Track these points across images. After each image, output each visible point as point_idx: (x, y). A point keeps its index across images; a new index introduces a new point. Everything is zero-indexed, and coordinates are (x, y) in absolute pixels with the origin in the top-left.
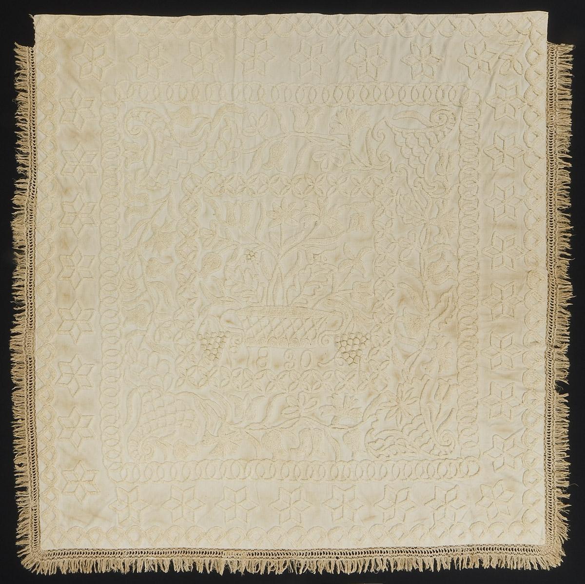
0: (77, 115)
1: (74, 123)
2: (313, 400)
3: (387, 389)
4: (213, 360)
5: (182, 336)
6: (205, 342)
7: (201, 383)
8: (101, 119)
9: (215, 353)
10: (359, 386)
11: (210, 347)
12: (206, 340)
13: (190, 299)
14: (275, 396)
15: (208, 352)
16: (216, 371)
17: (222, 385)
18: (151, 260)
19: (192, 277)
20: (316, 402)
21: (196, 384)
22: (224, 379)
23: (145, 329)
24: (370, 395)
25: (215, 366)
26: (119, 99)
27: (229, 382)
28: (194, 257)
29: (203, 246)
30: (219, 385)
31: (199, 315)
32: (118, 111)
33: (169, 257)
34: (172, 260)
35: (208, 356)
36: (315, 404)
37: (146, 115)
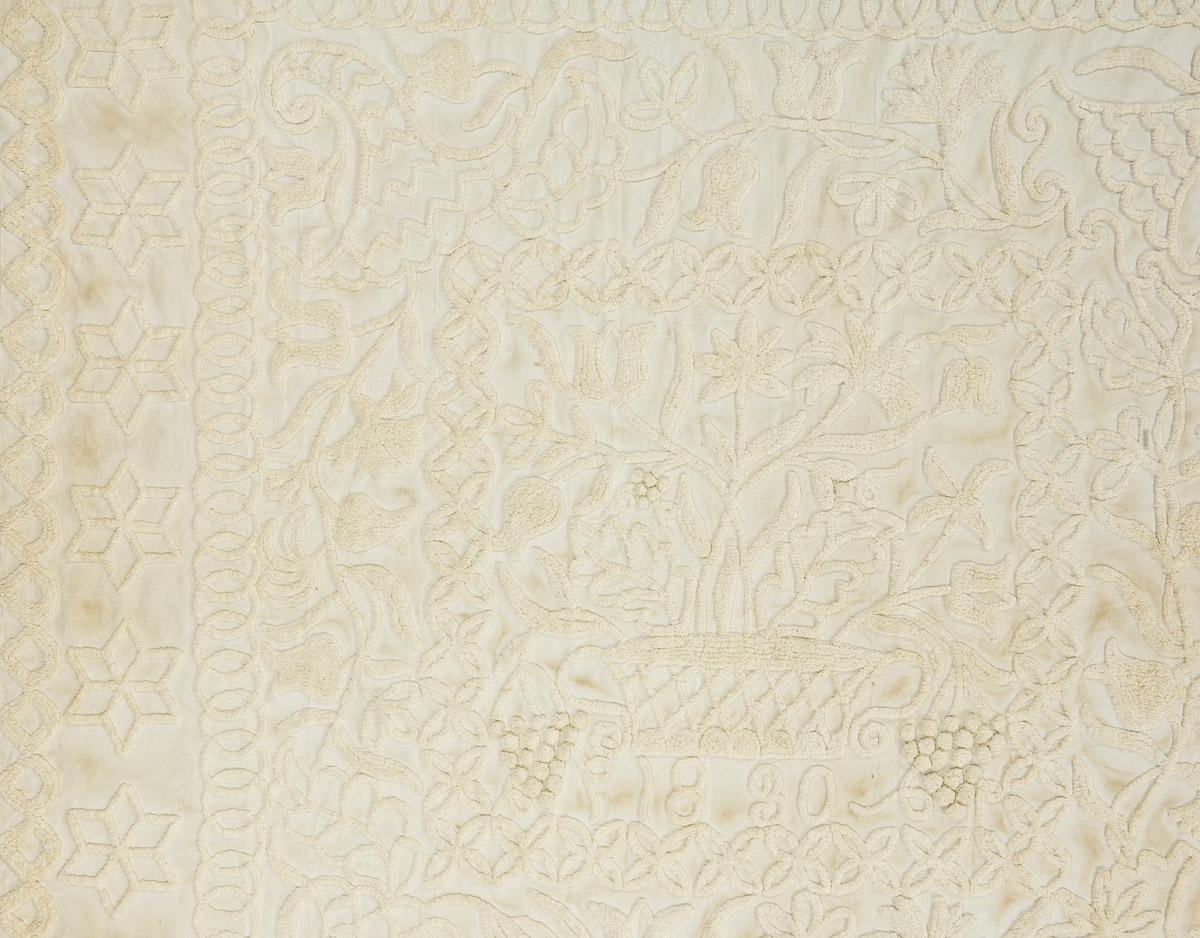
0: (120, 60)
1: (111, 84)
2: (838, 914)
3: (1059, 884)
4: (538, 798)
5: (443, 727)
6: (512, 742)
7: (501, 867)
8: (195, 74)
9: (542, 774)
10: (974, 874)
11: (529, 759)
12: (516, 739)
13: (466, 617)
14: (723, 904)
15: (523, 774)
16: (546, 829)
17: (563, 873)
18: (349, 500)
19: (473, 549)
20: (847, 921)
21: (486, 868)
22: (570, 855)
23: (333, 707)
24: (1008, 900)
25: (542, 816)
26: (248, 14)
27: (584, 862)
28: (480, 491)
29: (505, 457)
30: (554, 871)
31: (496, 663)
32: (246, 53)
33: (404, 491)
34: (413, 500)
35: (520, 784)
36: (842, 926)
37: (332, 65)
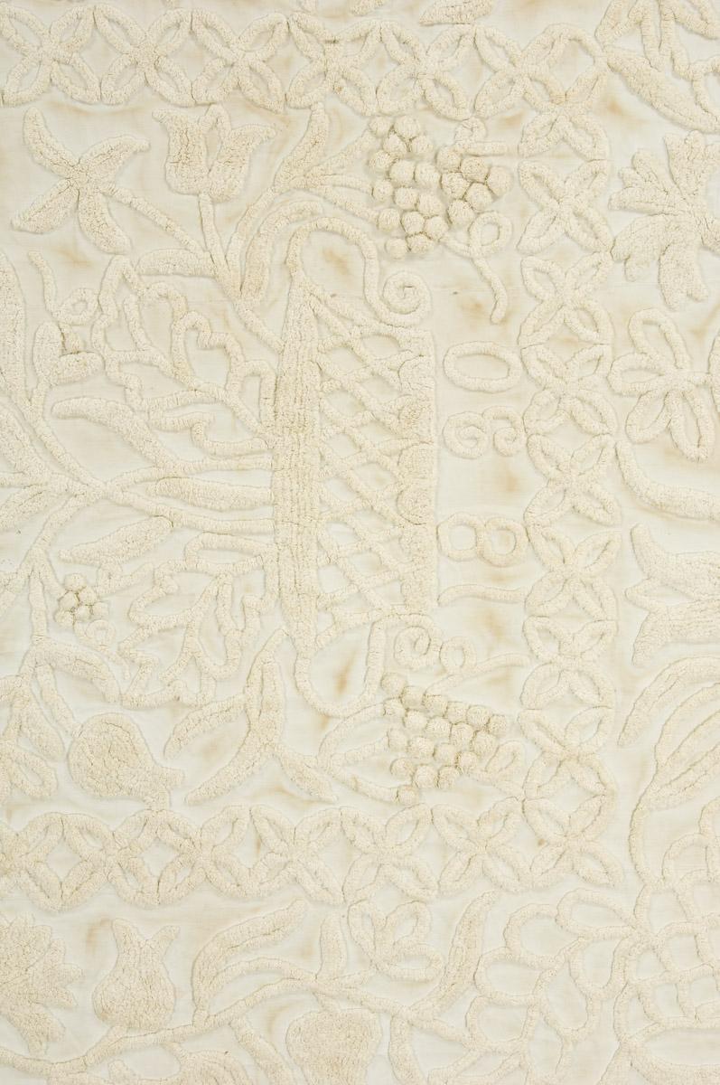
2: (638, 335)
3: (589, 40)
4: (498, 737)
5: (409, 868)
6: (425, 775)
7: (591, 783)
9: (467, 732)
10: (578, 153)
11: (448, 752)
12: (420, 771)
13: (260, 842)
14: (627, 486)
15: (467, 759)
16: (539, 724)
17: (595, 700)
18: (103, 1014)
19: (170, 836)
20: (647, 323)
21: (595, 803)
22: (571, 691)
23: (386, 1022)
24: (614, 108)
25: (521, 730)
27: (580, 672)
28: (89, 832)
29: (42, 799)
30: (594, 711)
31: (320, 801)
33: (91, 937)
34: (102, 923)
35: (481, 760)
36: (654, 329)
